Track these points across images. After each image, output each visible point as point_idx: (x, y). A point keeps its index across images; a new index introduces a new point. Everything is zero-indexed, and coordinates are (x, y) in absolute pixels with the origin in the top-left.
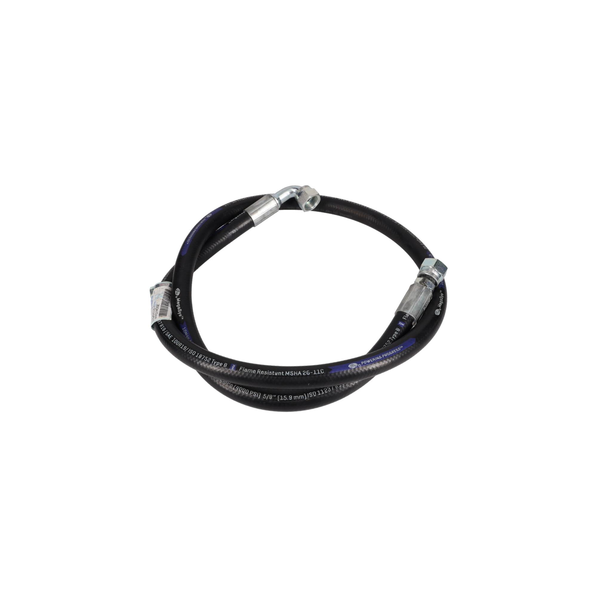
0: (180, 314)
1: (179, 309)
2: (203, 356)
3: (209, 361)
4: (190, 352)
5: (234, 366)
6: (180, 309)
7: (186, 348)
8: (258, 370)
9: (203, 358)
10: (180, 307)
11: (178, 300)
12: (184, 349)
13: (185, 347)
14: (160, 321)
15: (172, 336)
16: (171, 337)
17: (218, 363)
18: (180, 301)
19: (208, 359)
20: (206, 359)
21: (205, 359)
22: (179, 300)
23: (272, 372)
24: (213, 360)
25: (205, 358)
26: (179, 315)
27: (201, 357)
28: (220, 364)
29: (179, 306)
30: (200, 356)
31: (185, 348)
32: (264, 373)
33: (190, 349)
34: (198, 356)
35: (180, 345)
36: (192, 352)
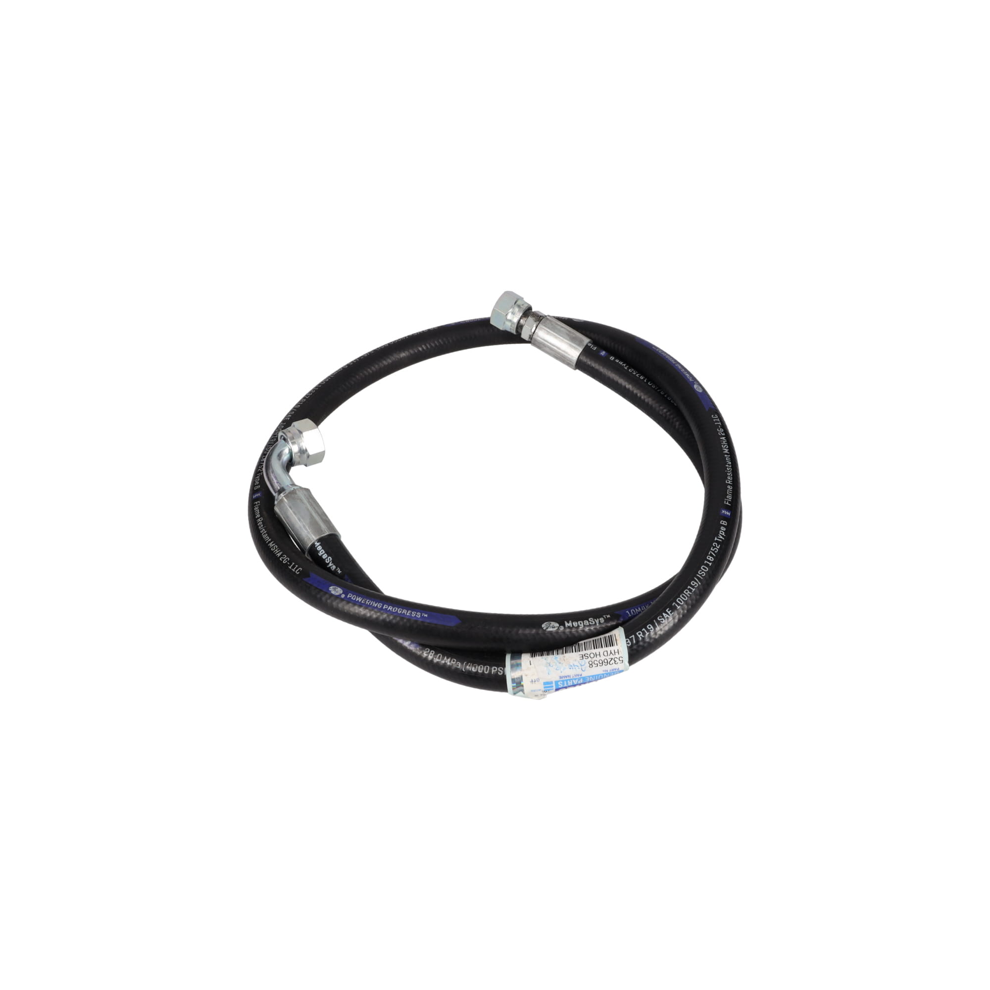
0: (599, 621)
1: (587, 622)
2: (710, 555)
3: (718, 546)
4: (703, 575)
5: (723, 511)
6: (589, 622)
7: (696, 581)
8: (726, 482)
9: (712, 553)
10: (585, 621)
11: (569, 625)
12: (696, 585)
13: (693, 583)
14: (627, 641)
15: (667, 610)
16: (669, 611)
17: (720, 533)
18: (570, 621)
19: (715, 547)
20: (716, 550)
21: (716, 552)
22: (568, 623)
23: (727, 467)
24: (716, 539)
25: (714, 552)
26: (601, 622)
27: (711, 557)
28: (723, 529)
29: (582, 622)
30: (710, 559)
31: (695, 583)
32: (730, 476)
33: (697, 575)
34: (710, 562)
35: (689, 592)
36: (703, 571)
